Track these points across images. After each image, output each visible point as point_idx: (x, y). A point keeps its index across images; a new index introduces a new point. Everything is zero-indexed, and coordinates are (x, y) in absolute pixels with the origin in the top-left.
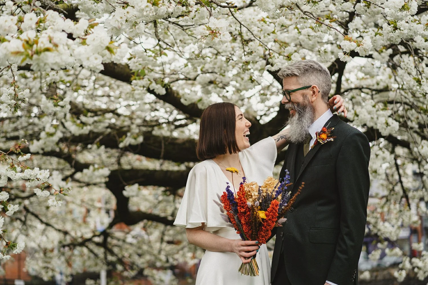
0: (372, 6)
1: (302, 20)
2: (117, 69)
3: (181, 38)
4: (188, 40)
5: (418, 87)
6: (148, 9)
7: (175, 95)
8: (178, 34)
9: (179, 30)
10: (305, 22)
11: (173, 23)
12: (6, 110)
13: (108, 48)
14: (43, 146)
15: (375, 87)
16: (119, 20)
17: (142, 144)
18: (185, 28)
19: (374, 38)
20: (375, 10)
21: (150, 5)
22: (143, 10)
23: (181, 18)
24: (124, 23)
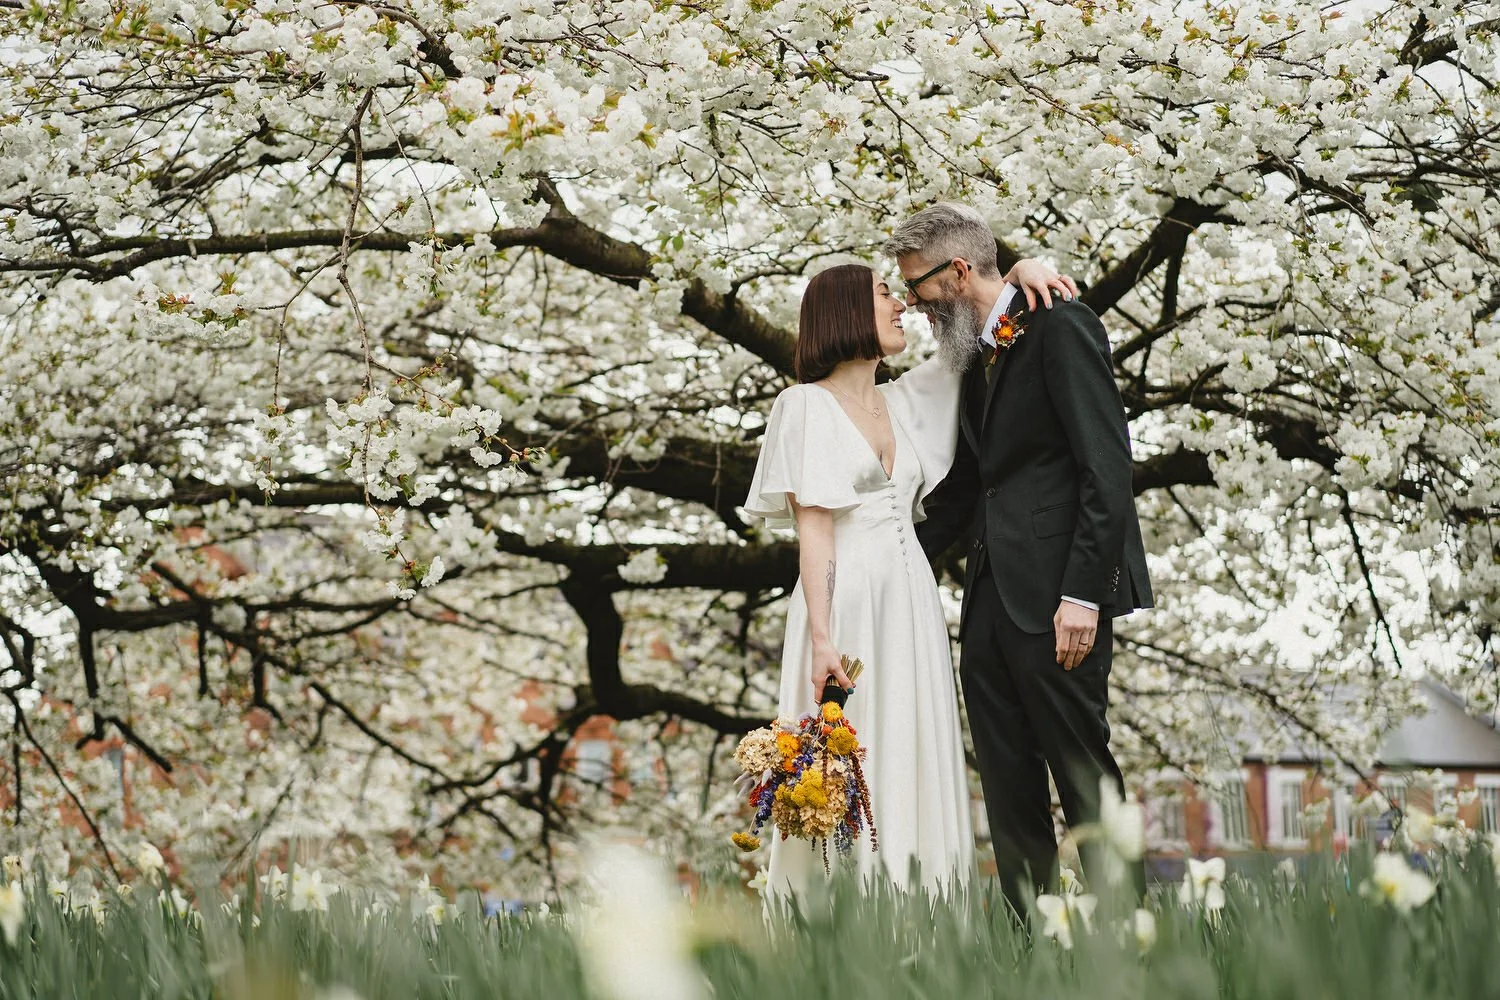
0: (1184, 77)
1: (1025, 105)
2: (610, 253)
3: (767, 158)
4: (785, 163)
5: (1303, 262)
6: (709, 72)
7: (752, 319)
8: (762, 150)
9: (762, 137)
10: (1031, 110)
11: (751, 122)
12: (417, 286)
13: (642, 137)
14: (424, 448)
15: (1258, 298)
16: (655, 92)
17: (663, 460)
18: (778, 133)
19: (1202, 152)
20: (1191, 85)
21: (714, 64)
22: (700, 73)
23: (766, 110)
24: (663, 98)
